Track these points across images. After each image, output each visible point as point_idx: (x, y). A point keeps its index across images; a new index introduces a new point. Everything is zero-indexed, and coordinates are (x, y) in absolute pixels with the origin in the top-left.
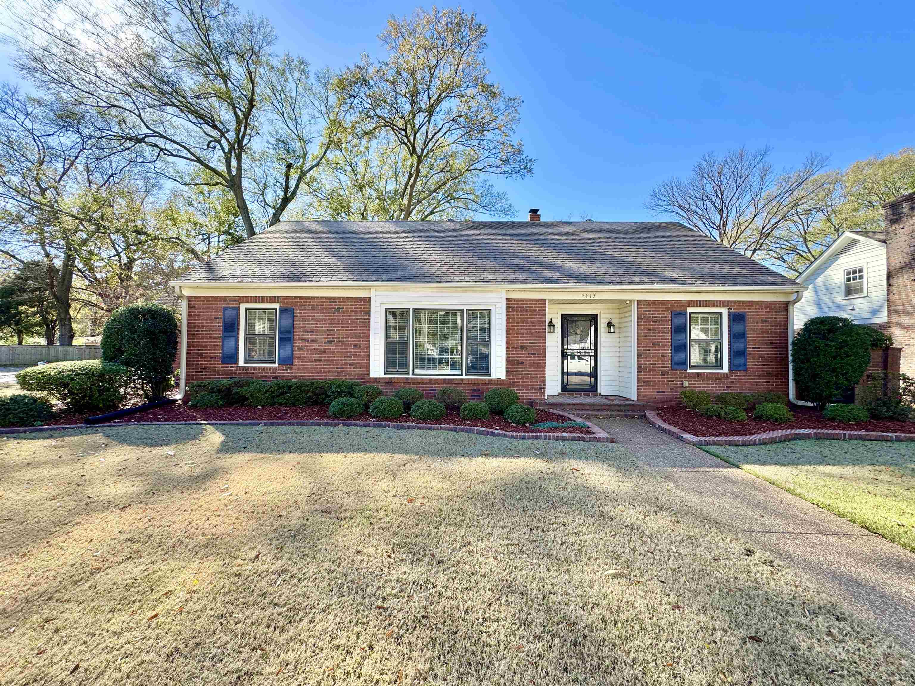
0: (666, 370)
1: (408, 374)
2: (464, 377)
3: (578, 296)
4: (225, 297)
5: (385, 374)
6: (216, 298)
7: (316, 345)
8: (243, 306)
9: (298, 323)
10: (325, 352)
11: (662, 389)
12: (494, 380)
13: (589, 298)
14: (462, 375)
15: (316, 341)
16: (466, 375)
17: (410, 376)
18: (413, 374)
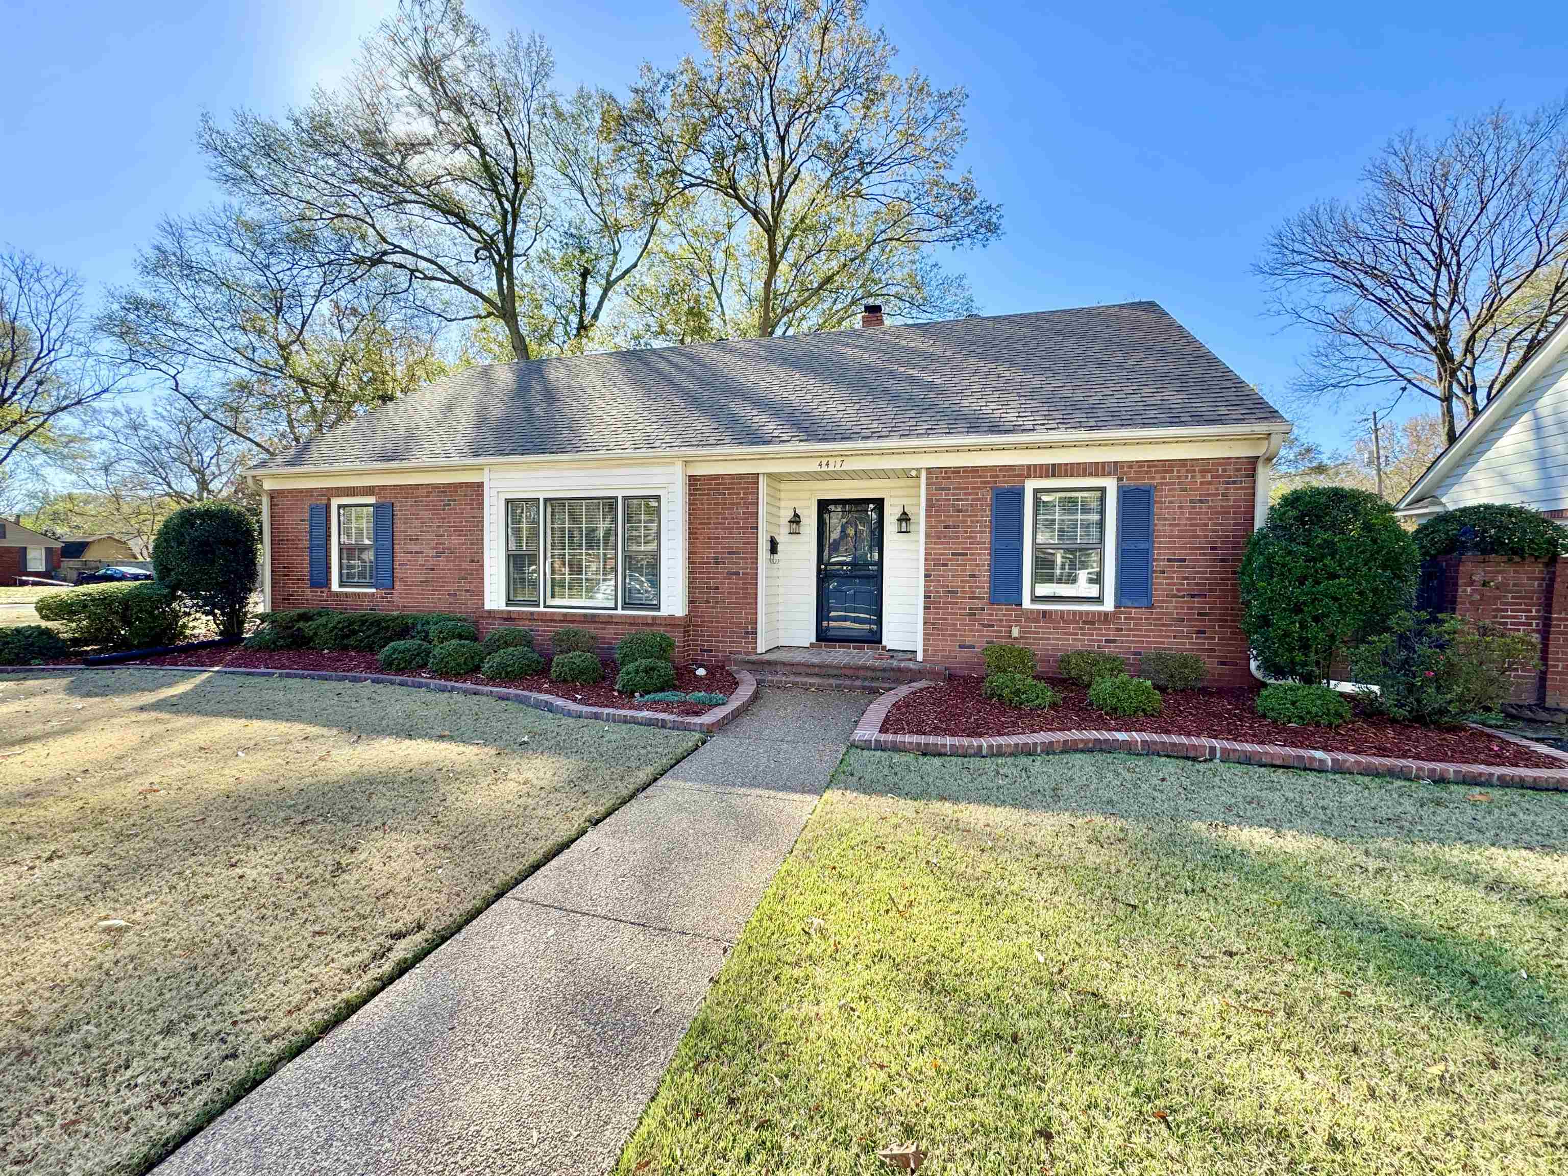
0: (978, 604)
1: (538, 606)
2: (620, 611)
3: (812, 466)
4: (311, 490)
5: (507, 605)
6: (301, 491)
7: (421, 561)
8: (335, 502)
9: (399, 526)
10: (433, 569)
11: (968, 641)
12: (665, 618)
13: (831, 468)
14: (616, 608)
15: (421, 552)
16: (623, 608)
17: (542, 609)
18: (546, 606)
